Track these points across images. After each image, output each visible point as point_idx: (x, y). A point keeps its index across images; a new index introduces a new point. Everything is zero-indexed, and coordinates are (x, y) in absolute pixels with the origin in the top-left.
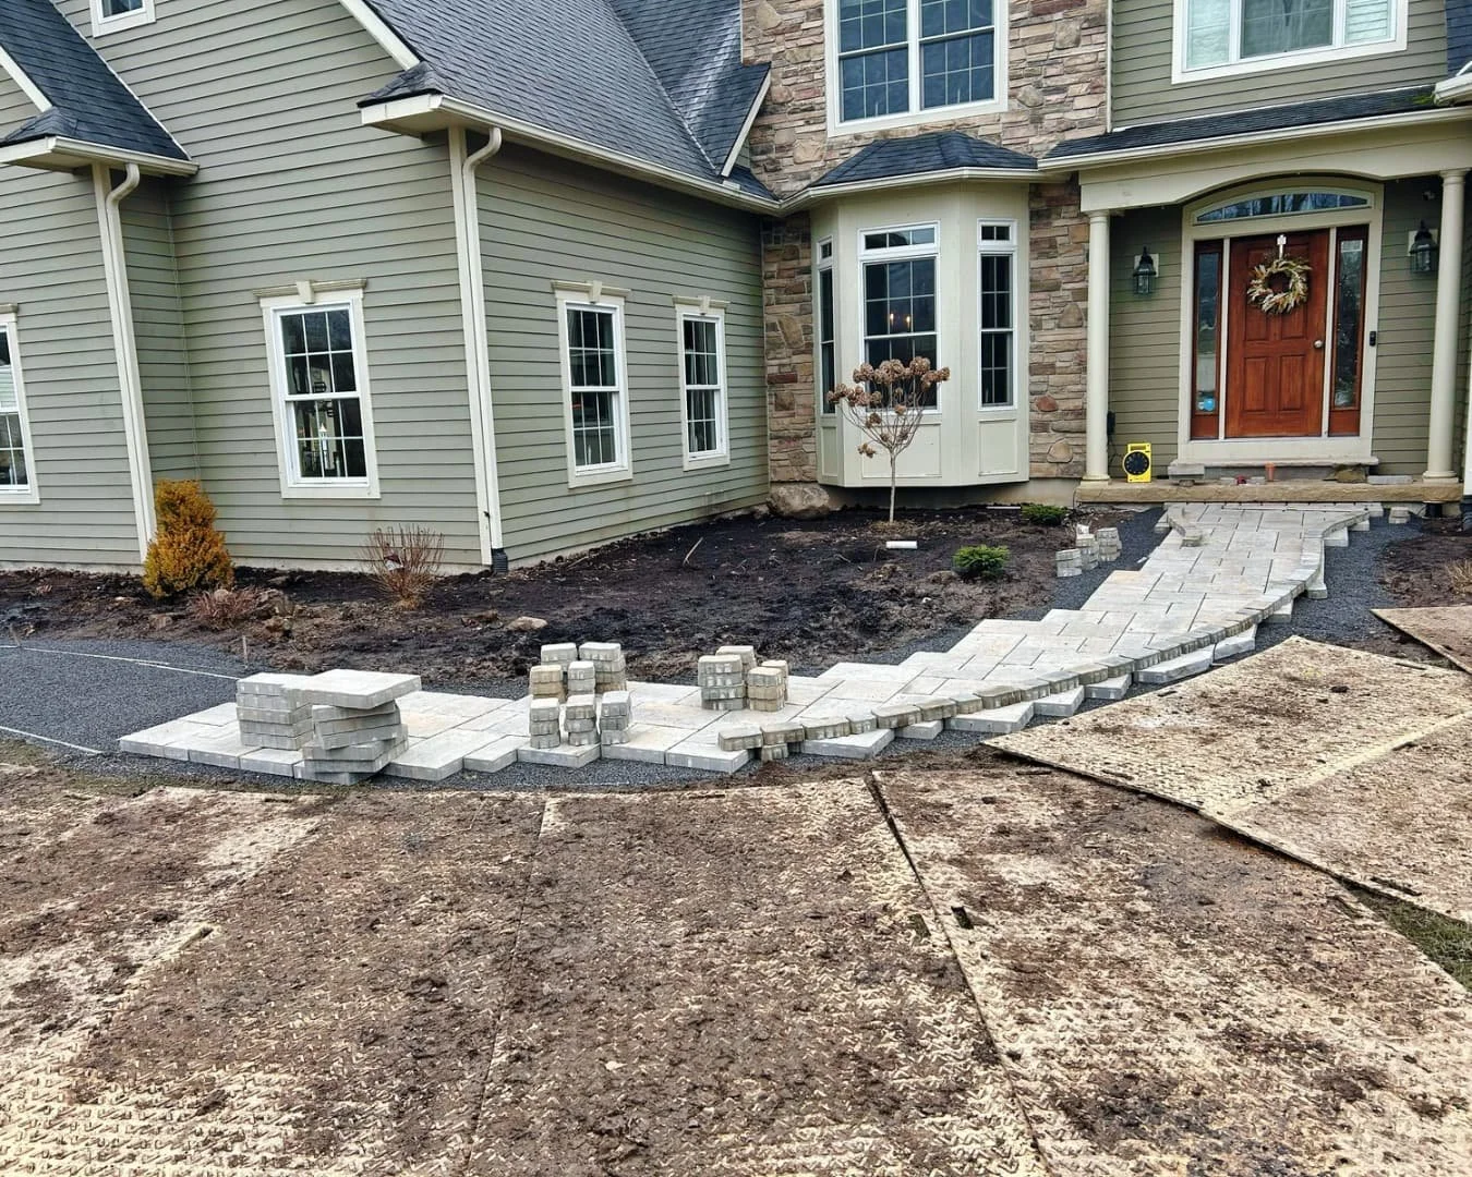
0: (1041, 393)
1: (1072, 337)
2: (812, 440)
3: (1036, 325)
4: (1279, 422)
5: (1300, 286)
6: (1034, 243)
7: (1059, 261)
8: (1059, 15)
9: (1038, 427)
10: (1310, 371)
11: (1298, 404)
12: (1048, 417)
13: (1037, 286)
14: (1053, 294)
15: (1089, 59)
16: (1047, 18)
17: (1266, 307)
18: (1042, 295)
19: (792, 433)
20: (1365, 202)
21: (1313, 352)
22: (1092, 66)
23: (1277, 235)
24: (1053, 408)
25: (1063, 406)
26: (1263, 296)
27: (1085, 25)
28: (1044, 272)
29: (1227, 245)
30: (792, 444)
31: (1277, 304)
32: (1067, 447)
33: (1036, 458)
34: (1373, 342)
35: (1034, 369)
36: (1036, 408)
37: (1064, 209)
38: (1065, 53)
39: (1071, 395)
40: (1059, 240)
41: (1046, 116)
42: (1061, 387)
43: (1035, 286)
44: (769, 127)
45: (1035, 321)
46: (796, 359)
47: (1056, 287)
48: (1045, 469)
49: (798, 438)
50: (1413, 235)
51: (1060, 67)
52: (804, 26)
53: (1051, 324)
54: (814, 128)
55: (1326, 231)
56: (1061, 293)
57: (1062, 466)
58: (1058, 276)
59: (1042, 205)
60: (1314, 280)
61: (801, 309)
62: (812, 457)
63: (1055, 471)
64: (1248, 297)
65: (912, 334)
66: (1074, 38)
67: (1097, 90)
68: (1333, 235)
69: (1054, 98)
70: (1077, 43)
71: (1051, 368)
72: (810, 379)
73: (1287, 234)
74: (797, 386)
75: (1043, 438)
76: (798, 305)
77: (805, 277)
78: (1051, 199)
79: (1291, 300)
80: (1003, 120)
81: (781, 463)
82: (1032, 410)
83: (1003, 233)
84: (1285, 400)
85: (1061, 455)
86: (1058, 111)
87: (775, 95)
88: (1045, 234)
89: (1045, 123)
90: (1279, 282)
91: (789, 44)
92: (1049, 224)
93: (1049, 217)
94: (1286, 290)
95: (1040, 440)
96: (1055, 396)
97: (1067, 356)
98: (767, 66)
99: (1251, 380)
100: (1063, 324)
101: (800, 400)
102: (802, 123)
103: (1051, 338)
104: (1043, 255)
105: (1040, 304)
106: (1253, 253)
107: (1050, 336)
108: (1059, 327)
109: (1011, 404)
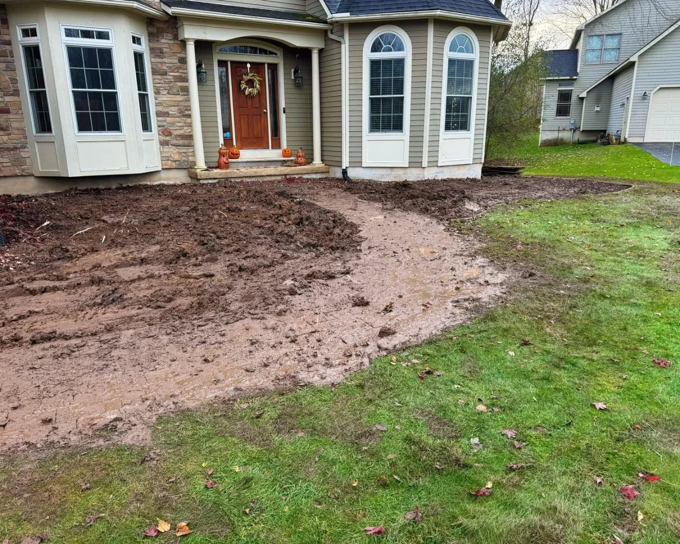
0: (164, 126)
1: (175, 99)
2: (26, 150)
3: (157, 92)
4: (254, 143)
5: (258, 86)
6: (152, 50)
7: (165, 60)
9: (163, 143)
10: (263, 121)
11: (260, 136)
12: (168, 138)
13: (157, 72)
14: (165, 77)
17: (247, 93)
18: (159, 77)
19: (11, 146)
20: (276, 54)
21: (263, 114)
23: (246, 63)
24: (170, 134)
25: (175, 133)
26: (245, 89)
28: (159, 65)
29: (229, 64)
30: (12, 152)
31: (250, 92)
32: (180, 153)
33: (164, 159)
34: (284, 112)
35: (158, 114)
36: (161, 133)
37: (165, 34)
39: (178, 128)
40: (165, 50)
42: (173, 124)
43: (154, 72)
45: (157, 89)
46: (7, 99)
47: (165, 73)
48: (169, 164)
49: (15, 148)
50: (293, 70)
53: (165, 92)
55: (263, 64)
56: (168, 77)
57: (177, 162)
58: (166, 68)
59: (154, 30)
60: (262, 83)
61: (7, 67)
62: (28, 161)
63: (174, 165)
64: (241, 89)
65: (101, 90)
68: (266, 65)
71: (167, 114)
72: (20, 112)
73: (251, 63)
74: (11, 116)
75: (166, 149)
76: (4, 64)
77: (8, 47)
78: (158, 28)
79: (255, 91)
81: (4, 165)
82: (159, 135)
83: (139, 41)
84: (256, 133)
85: (176, 157)
88: (156, 45)
90: (250, 83)
92: (158, 41)
93: (158, 37)
94: (253, 87)
95: (165, 150)
96: (171, 128)
97: (175, 109)
99: (242, 124)
100: (171, 93)
101: (15, 125)
103: (165, 99)
104: (157, 56)
105: (158, 81)
106: (239, 69)
107: (165, 98)
108: (168, 93)
109: (151, 131)
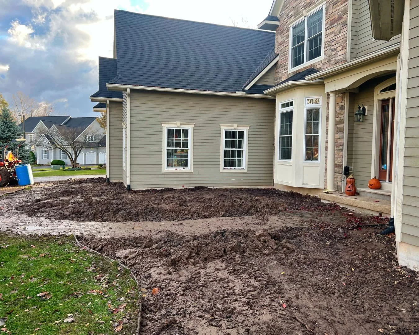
3: (327, 133)
8: (336, 24)
15: (342, 37)
16: (333, 26)
22: (343, 40)
27: (342, 26)
35: (326, 149)
38: (337, 37)
41: (332, 59)
43: (327, 119)
44: (278, 72)
45: (327, 131)
51: (335, 42)
52: (285, 41)
54: (286, 71)
65: (289, 135)
66: (339, 31)
67: (344, 48)
69: (333, 53)
70: (340, 32)
80: (322, 63)
82: (325, 164)
83: (317, 101)
86: (334, 57)
87: (279, 63)
89: (332, 62)
91: (283, 47)
98: (278, 55)
102: (283, 70)
109: (318, 161)
